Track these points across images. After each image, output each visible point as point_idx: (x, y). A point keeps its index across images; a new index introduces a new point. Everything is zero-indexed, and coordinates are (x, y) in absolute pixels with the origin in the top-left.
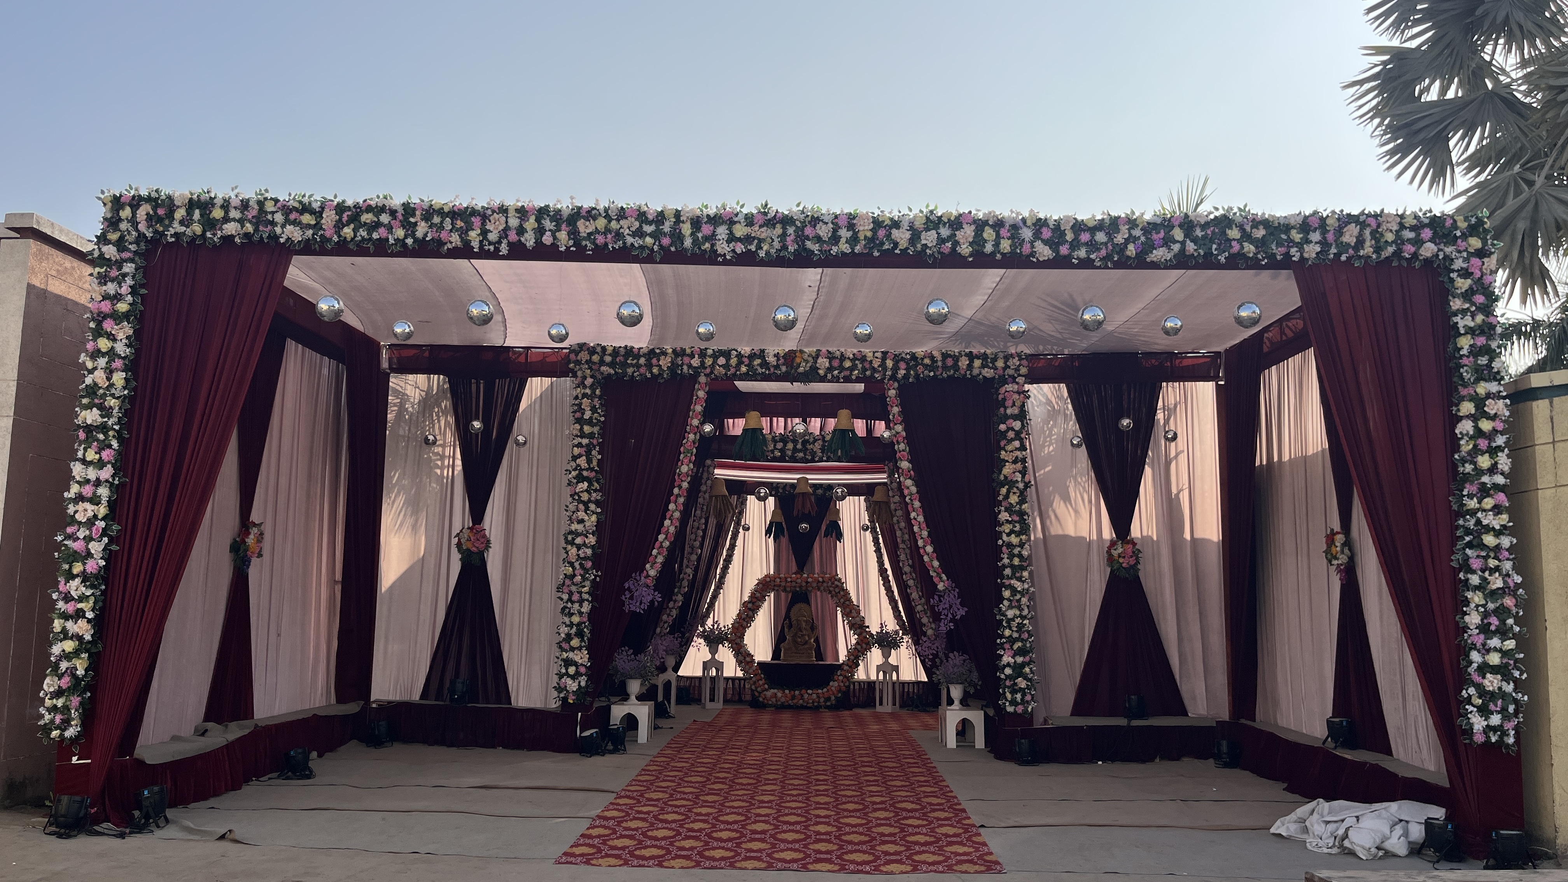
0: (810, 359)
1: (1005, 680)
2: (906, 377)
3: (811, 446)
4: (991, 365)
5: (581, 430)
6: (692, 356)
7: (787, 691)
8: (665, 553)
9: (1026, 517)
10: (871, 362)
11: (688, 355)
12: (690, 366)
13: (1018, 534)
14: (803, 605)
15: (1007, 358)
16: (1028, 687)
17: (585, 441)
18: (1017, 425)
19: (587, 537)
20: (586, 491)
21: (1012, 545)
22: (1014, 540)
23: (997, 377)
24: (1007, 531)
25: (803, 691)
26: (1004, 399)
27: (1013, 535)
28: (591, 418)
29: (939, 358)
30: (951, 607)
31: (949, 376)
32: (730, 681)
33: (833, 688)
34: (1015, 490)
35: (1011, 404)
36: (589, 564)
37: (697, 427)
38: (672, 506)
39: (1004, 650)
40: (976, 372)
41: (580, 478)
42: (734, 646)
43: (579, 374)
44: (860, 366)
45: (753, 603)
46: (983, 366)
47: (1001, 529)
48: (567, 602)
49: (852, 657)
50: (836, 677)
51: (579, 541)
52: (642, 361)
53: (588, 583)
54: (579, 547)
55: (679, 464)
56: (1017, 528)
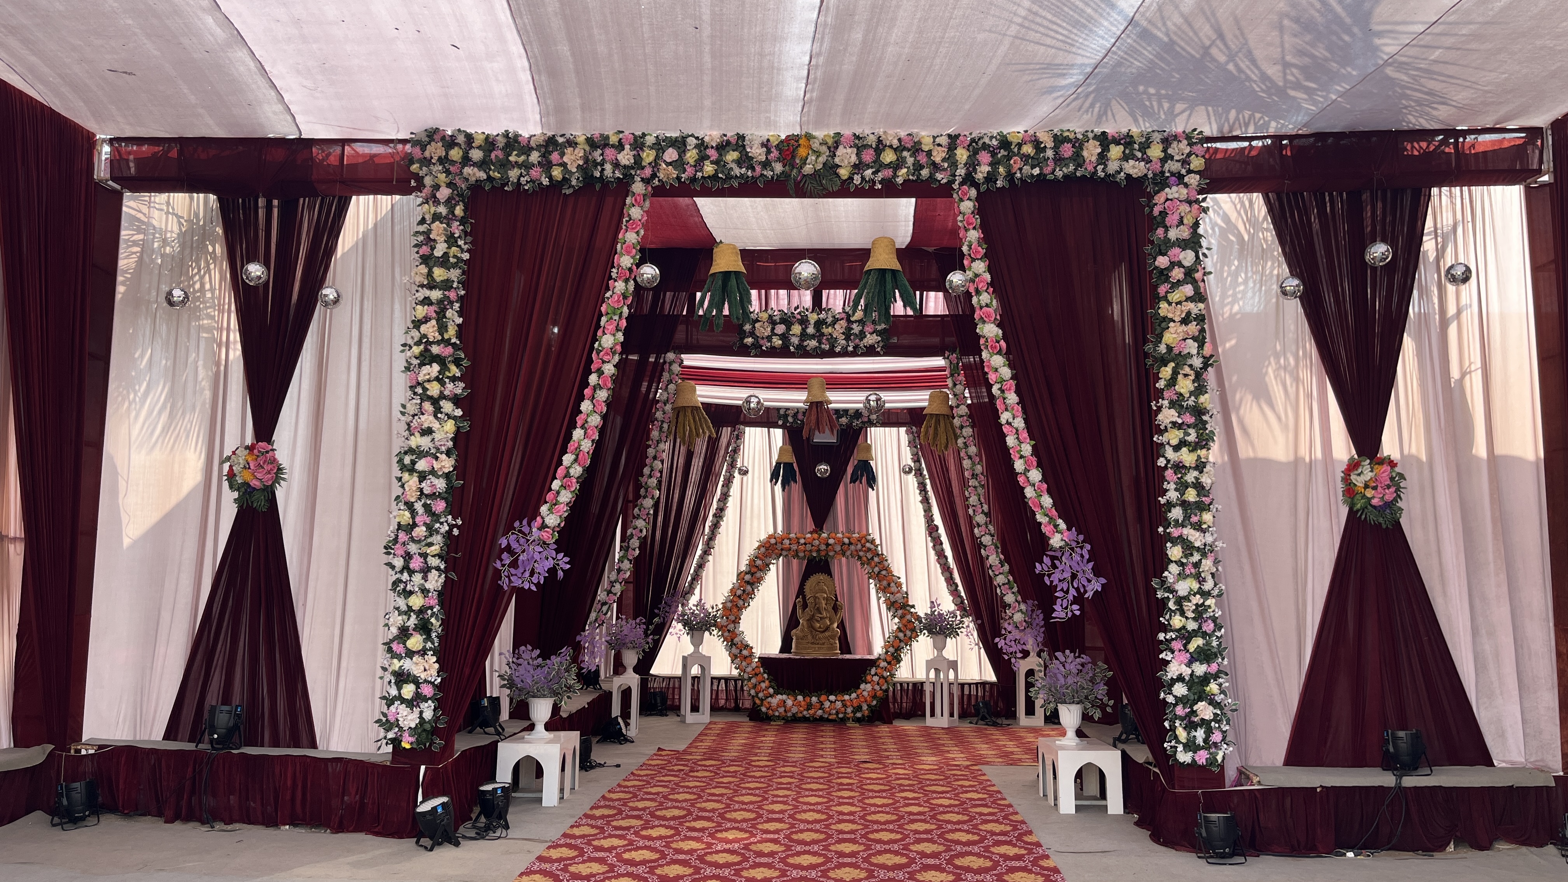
0: (824, 149)
1: (1175, 705)
2: (991, 178)
3: (830, 330)
4: (1139, 155)
5: (430, 274)
6: (620, 147)
7: (800, 698)
8: (576, 486)
9: (1205, 418)
10: (929, 153)
11: (613, 146)
12: (616, 165)
13: (1194, 447)
14: (822, 577)
15: (1167, 142)
16: (1216, 719)
17: (436, 295)
18: (1187, 258)
19: (437, 458)
20: (437, 379)
21: (1184, 467)
22: (1187, 457)
23: (1150, 175)
24: (1174, 442)
25: (823, 698)
26: (1164, 214)
27: (1184, 450)
28: (446, 254)
29: (1050, 144)
30: (1074, 576)
31: (1065, 177)
32: (723, 681)
33: (865, 694)
34: (1187, 370)
35: (1175, 222)
36: (440, 506)
37: (630, 270)
38: (586, 406)
39: (1173, 652)
40: (1113, 167)
41: (426, 358)
42: (726, 634)
43: (428, 181)
44: (910, 161)
45: (752, 574)
46: (1125, 158)
47: (1164, 439)
48: (401, 572)
49: (891, 650)
50: (869, 678)
51: (422, 465)
52: (535, 157)
53: (437, 539)
54: (422, 477)
55: (599, 333)
56: (1192, 437)
